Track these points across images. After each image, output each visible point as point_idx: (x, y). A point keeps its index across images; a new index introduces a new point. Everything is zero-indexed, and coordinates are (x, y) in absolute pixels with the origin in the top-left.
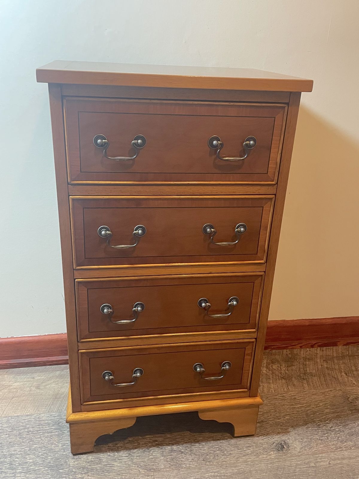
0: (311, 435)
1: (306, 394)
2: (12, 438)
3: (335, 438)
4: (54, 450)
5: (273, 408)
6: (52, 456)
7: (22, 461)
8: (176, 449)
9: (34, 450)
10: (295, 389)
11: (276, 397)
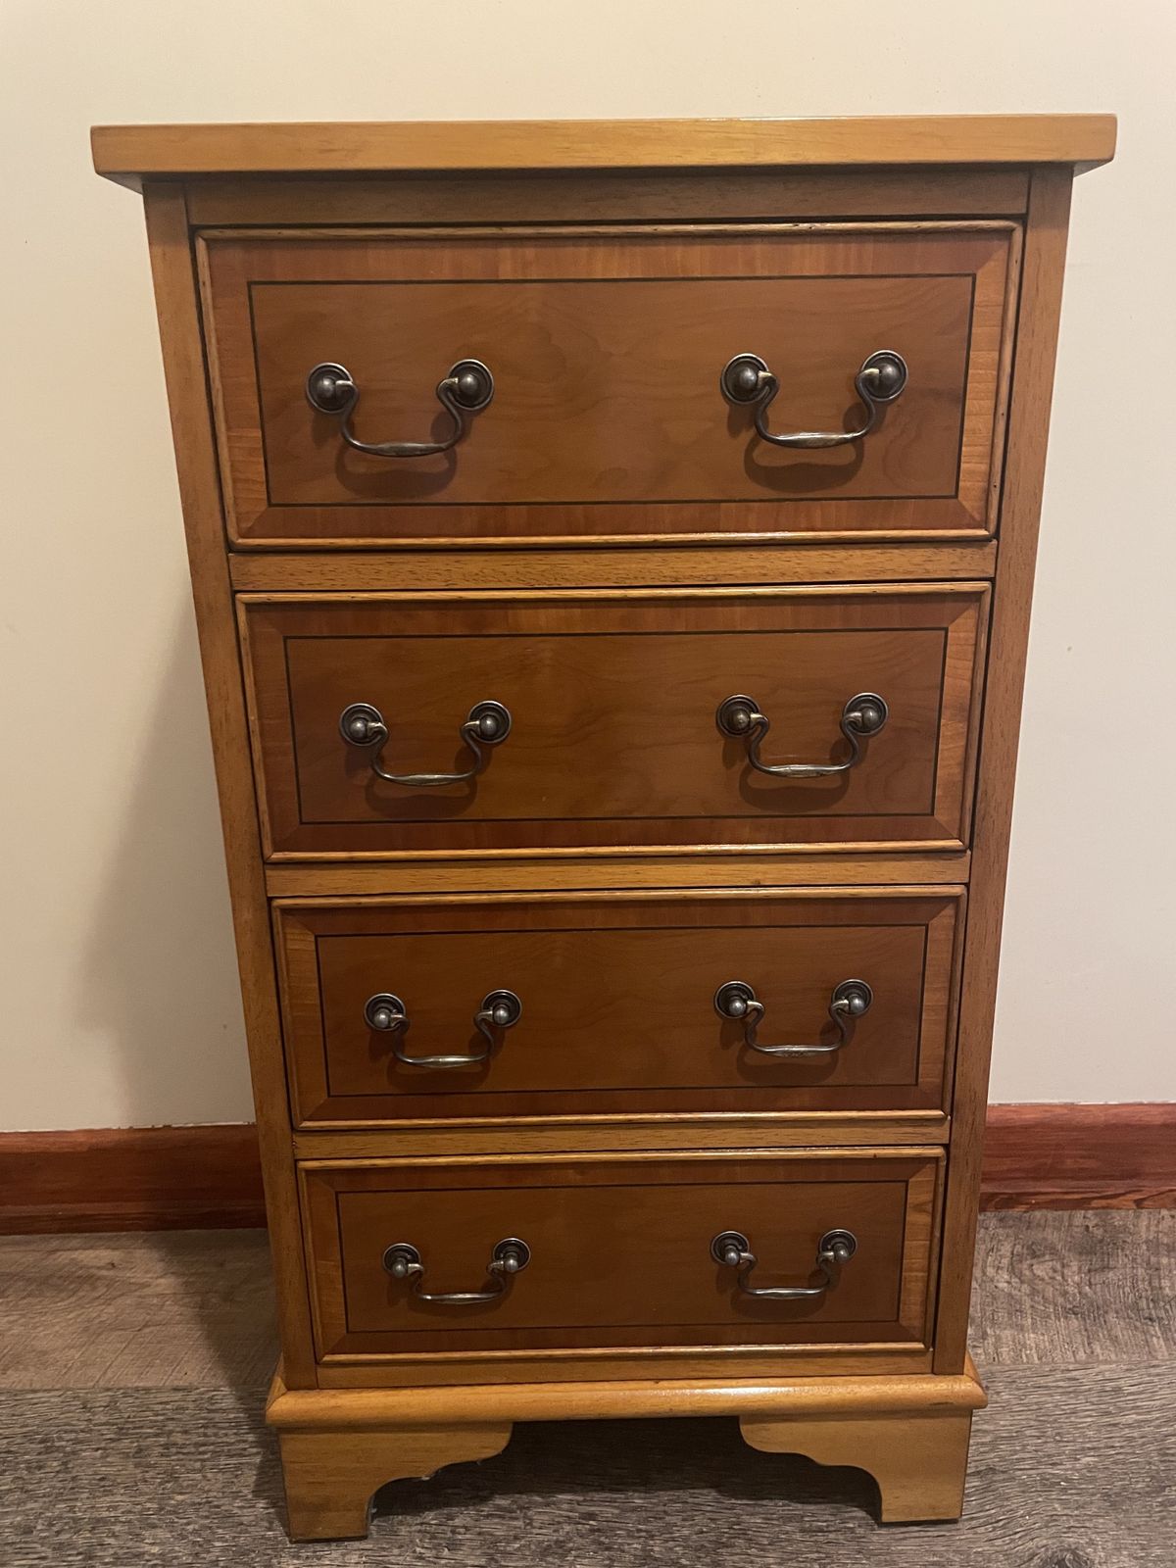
1: (1158, 1375)
2: (110, 1464)
4: (236, 1519)
5: (1032, 1423)
6: (226, 1541)
7: (128, 1548)
8: (660, 1552)
9: (175, 1512)
10: (1117, 1356)
11: (1042, 1381)
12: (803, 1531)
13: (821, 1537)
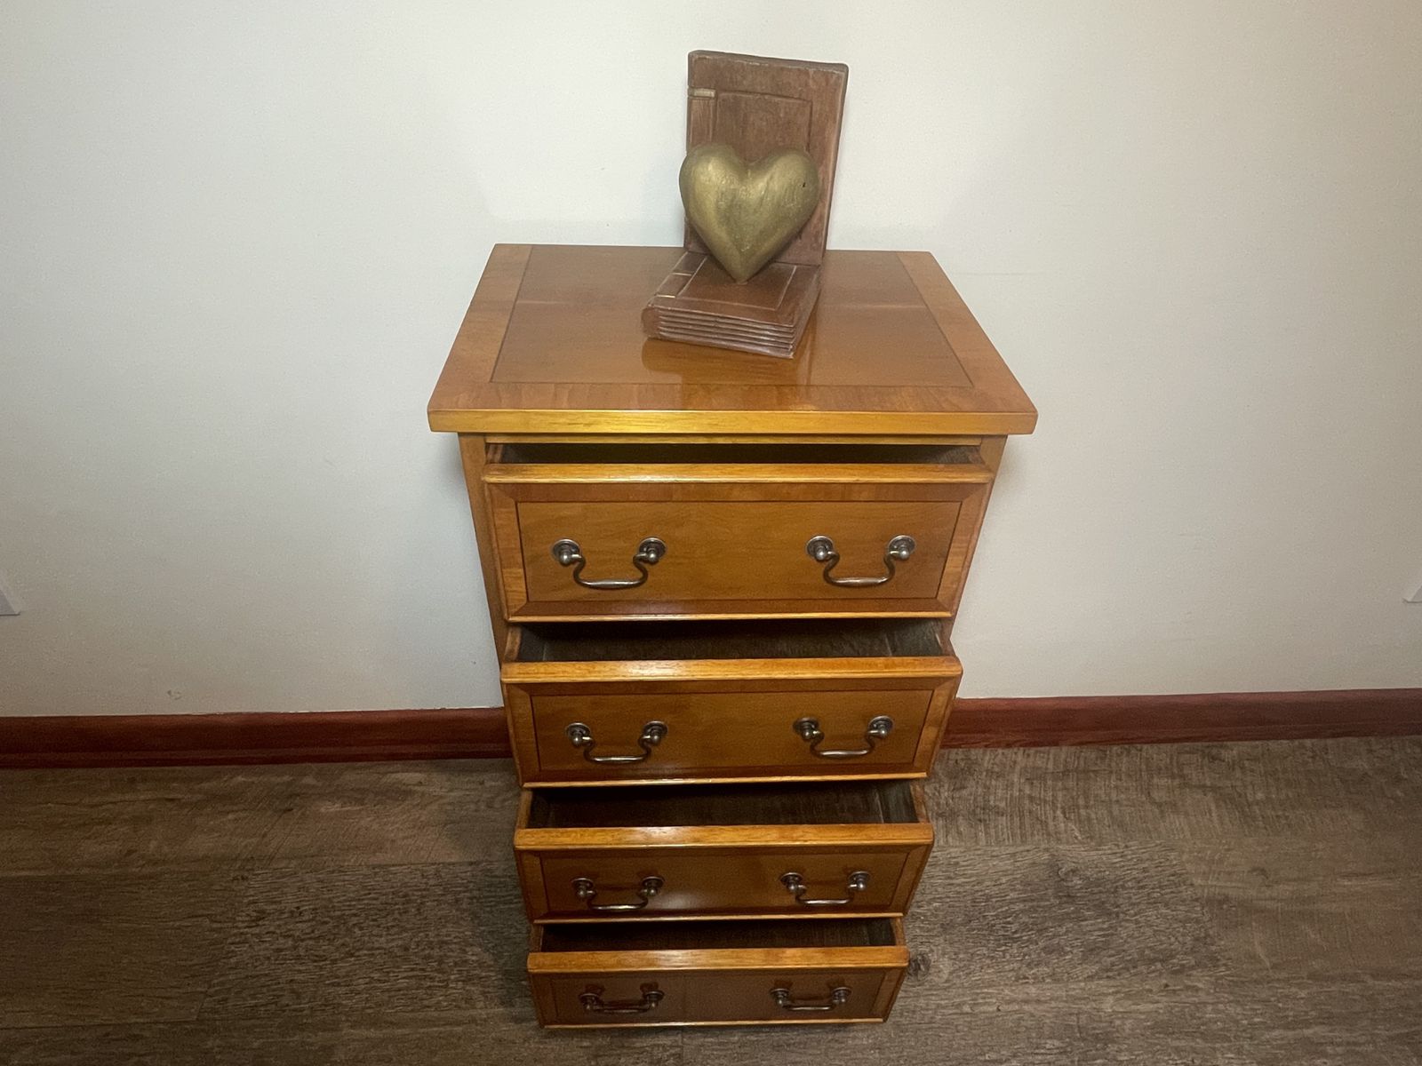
0: (974, 947)
1: (978, 855)
2: (443, 910)
3: (1018, 956)
7: (460, 957)
9: (481, 937)
10: (959, 843)
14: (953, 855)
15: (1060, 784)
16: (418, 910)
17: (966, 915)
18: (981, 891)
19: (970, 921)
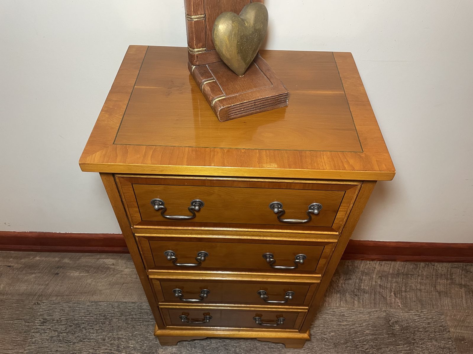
1: (354, 312)
4: (149, 339)
5: (323, 323)
6: (147, 344)
7: (126, 345)
8: (238, 352)
9: (135, 336)
10: (346, 305)
12: (269, 348)
13: (272, 350)
14: (342, 311)
15: (395, 280)
16: (110, 322)
17: (345, 340)
18: (354, 329)
19: (347, 343)
